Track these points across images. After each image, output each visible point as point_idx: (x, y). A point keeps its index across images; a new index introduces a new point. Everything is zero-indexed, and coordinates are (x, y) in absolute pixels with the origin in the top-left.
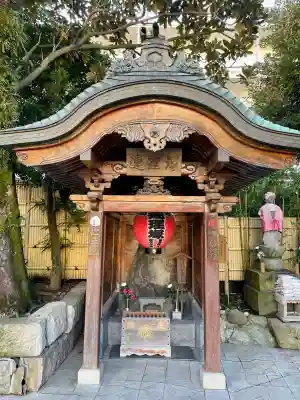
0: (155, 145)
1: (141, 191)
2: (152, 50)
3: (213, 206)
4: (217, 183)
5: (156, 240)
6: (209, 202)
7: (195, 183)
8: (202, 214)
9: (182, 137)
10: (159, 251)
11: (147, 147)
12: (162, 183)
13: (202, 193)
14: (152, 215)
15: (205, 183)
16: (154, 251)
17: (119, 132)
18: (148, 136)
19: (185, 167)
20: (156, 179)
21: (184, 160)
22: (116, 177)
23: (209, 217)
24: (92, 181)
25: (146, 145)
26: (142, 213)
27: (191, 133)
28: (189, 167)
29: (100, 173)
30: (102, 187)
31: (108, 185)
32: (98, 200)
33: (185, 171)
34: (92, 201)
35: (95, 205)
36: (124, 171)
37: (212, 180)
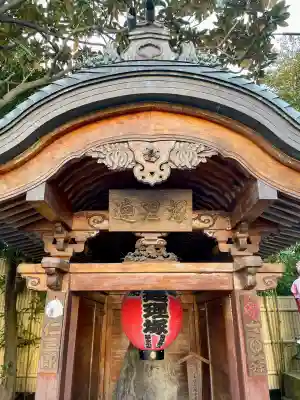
0: (152, 174)
1: (130, 255)
2: (145, 42)
3: (250, 278)
4: (249, 242)
5: (155, 337)
6: (242, 272)
7: (213, 242)
8: (229, 293)
9: (196, 162)
10: (160, 355)
11: (140, 178)
12: (164, 242)
13: (226, 258)
14: (149, 295)
15: (229, 241)
16: (153, 355)
17: (94, 156)
18: (141, 160)
19: (199, 218)
20: (155, 236)
21: (195, 208)
22: (93, 235)
23: (242, 297)
24: (55, 242)
25: (138, 174)
26: (134, 292)
27: (210, 154)
28: (203, 218)
29: (69, 229)
30: (70, 251)
31: (80, 248)
32: (61, 272)
33: (197, 224)
34: (50, 274)
35: (53, 279)
36: (104, 225)
37: (242, 237)
